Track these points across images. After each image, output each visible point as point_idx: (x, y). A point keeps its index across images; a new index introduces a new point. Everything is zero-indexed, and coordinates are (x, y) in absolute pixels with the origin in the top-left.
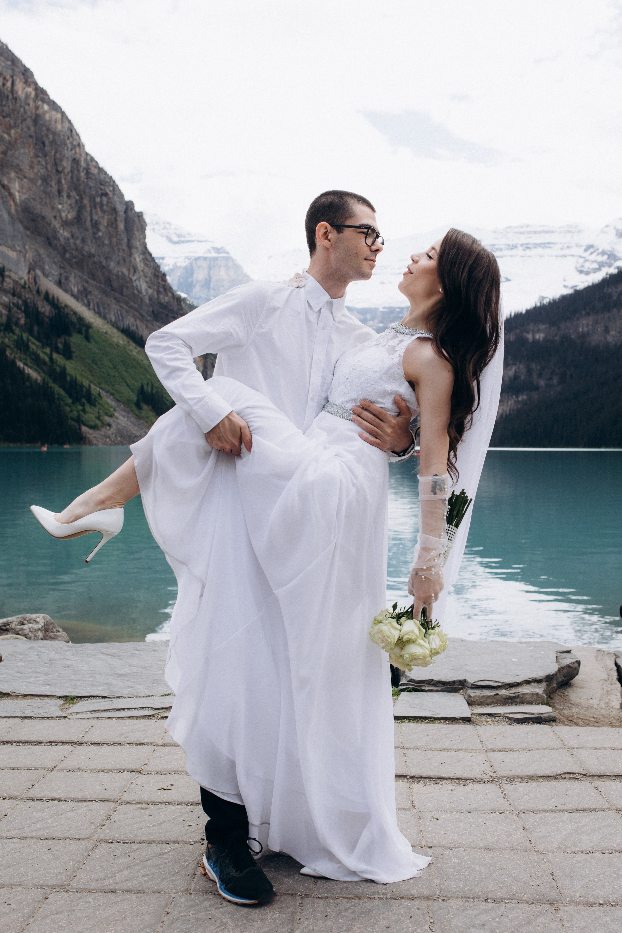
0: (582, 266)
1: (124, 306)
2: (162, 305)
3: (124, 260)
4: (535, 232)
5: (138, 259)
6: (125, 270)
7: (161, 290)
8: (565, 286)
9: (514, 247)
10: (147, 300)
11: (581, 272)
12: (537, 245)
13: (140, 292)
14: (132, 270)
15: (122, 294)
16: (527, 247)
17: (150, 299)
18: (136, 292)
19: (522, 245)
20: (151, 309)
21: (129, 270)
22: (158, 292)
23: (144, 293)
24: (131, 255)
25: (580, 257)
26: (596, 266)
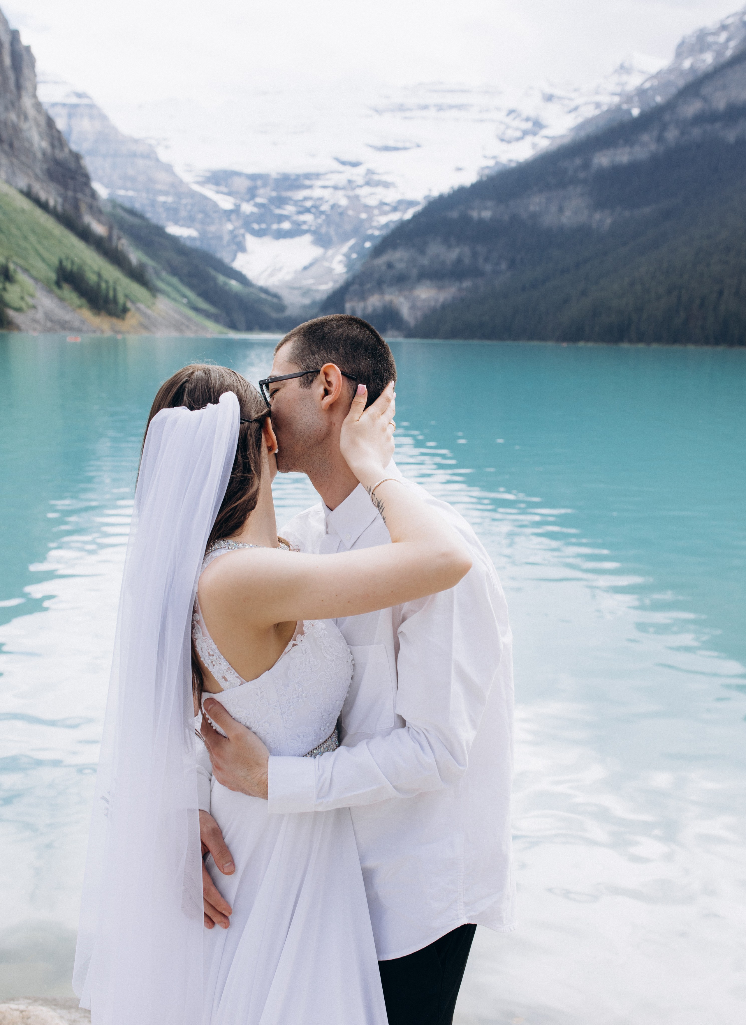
0: (504, 134)
1: (15, 161)
2: (57, 162)
3: (13, 103)
4: (451, 91)
5: (27, 102)
6: (13, 117)
7: (56, 143)
8: (485, 157)
9: (425, 107)
10: (39, 155)
11: (502, 140)
12: (451, 107)
13: (32, 145)
14: (22, 118)
15: (11, 145)
16: (440, 108)
17: (44, 154)
18: (27, 145)
19: (435, 106)
20: (45, 166)
21: (18, 117)
22: (53, 146)
23: (36, 145)
24: (19, 97)
25: (501, 122)
26: (519, 134)
